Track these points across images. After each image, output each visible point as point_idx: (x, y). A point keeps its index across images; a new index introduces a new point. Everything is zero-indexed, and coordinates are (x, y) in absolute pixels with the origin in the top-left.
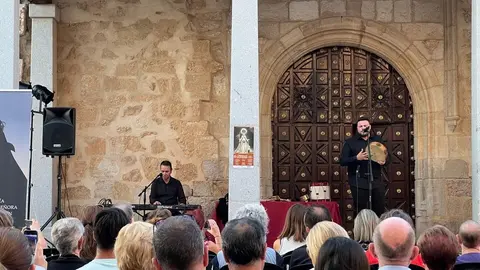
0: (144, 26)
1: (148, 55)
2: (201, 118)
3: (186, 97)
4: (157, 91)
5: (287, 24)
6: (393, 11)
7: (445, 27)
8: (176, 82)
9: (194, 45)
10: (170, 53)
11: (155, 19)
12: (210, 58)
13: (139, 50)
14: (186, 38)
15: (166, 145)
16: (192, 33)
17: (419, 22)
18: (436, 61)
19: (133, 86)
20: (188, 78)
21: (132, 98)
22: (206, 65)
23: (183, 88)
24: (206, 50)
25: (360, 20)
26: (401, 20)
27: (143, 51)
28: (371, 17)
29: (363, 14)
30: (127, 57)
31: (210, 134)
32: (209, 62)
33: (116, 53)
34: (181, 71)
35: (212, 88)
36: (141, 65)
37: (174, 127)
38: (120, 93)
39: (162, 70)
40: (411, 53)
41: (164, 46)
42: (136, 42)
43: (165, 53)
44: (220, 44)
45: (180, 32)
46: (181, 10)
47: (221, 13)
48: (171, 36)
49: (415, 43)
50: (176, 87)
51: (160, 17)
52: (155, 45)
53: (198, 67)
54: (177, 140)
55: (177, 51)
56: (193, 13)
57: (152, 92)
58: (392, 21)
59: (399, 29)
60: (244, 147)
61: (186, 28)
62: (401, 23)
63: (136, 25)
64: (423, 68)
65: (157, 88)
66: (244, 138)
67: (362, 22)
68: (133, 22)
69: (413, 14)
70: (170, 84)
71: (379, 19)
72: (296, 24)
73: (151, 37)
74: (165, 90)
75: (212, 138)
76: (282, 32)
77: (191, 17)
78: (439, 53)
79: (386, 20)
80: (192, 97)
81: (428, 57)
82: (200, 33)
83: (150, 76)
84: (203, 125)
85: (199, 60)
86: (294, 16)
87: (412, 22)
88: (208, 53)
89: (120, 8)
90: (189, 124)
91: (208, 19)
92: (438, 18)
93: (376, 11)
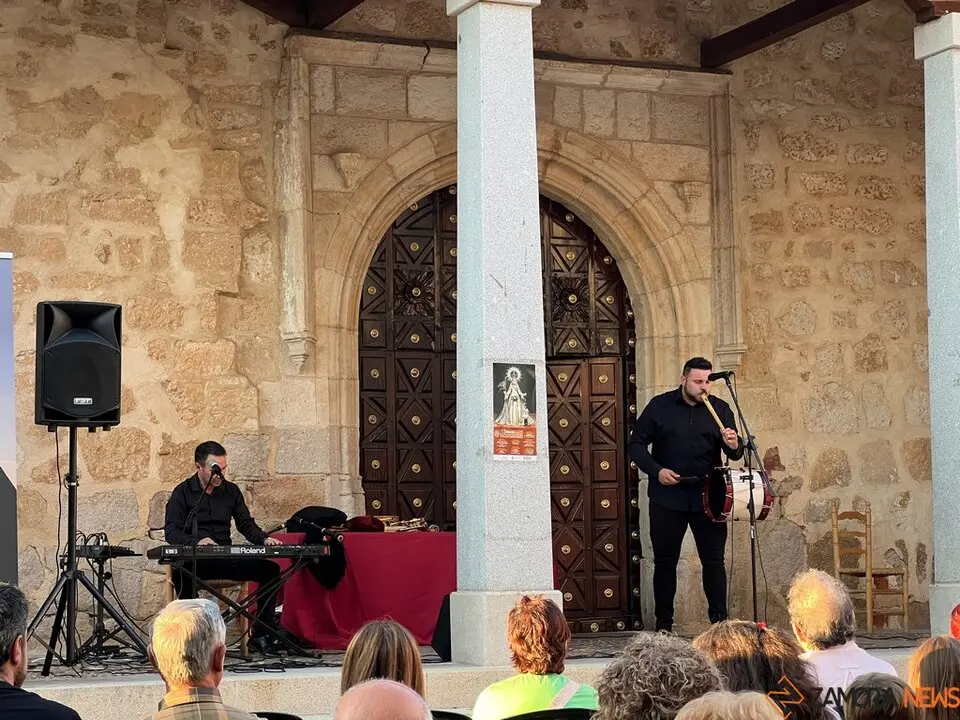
0: (81, 104)
1: (92, 176)
2: (220, 334)
3: (185, 282)
4: (115, 267)
5: (404, 126)
6: (614, 114)
7: (714, 156)
8: (161, 246)
9: (205, 159)
10: (145, 178)
11: (110, 90)
12: (240, 194)
13: (69, 163)
14: (182, 143)
15: (137, 395)
16: (199, 131)
17: (666, 142)
18: (697, 226)
19: (58, 253)
20: (189, 238)
21: (54, 280)
22: (231, 210)
23: (175, 261)
24: (230, 174)
25: (551, 128)
26: (633, 134)
27: (81, 164)
28: (574, 123)
29: (556, 115)
30: (40, 178)
31: (238, 373)
32: (237, 204)
33: (15, 169)
34: (173, 219)
35: (244, 265)
36: (78, 199)
37: (156, 354)
38: (23, 265)
39: (127, 214)
40: (649, 207)
41: (129, 156)
42: (61, 142)
43: (133, 175)
44: (258, 161)
45: (171, 126)
46: (173, 74)
47: (260, 89)
48: (148, 134)
49: (659, 185)
50: (160, 260)
51: (120, 87)
52: (109, 154)
53: (215, 215)
54: (164, 384)
55: (163, 172)
56: (197, 83)
57: (101, 268)
58: (615, 136)
59: (627, 153)
60: (516, 411)
61: (186, 117)
62: (630, 141)
63: (65, 101)
64: (671, 241)
65: (115, 257)
66: (514, 391)
67: (557, 134)
68: (57, 93)
69: (652, 124)
70: (147, 253)
71: (588, 129)
72: (423, 127)
73: (97, 134)
74: (133, 263)
75: (244, 381)
76: (394, 143)
77: (194, 93)
78: (701, 210)
79: (601, 132)
80: (198, 282)
81: (682, 216)
82: (215, 131)
83: (97, 227)
84: (223, 349)
85: (215, 197)
86: (417, 109)
87: (652, 140)
88: (236, 182)
89: (25, 56)
90: (189, 346)
91: (232, 101)
92: (700, 136)
93: (582, 111)
